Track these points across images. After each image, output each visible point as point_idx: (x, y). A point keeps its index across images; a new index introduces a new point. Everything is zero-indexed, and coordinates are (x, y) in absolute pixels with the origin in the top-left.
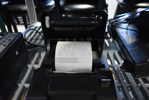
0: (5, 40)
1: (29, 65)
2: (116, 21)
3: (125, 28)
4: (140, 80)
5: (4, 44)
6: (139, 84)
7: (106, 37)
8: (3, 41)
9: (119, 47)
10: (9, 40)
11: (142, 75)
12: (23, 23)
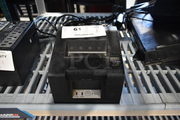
0: (19, 28)
1: (41, 55)
2: (132, 11)
3: (141, 18)
4: (150, 67)
5: (19, 31)
6: (149, 71)
7: (121, 28)
8: (17, 29)
9: (133, 38)
10: (23, 28)
11: (152, 62)
12: (27, 14)
